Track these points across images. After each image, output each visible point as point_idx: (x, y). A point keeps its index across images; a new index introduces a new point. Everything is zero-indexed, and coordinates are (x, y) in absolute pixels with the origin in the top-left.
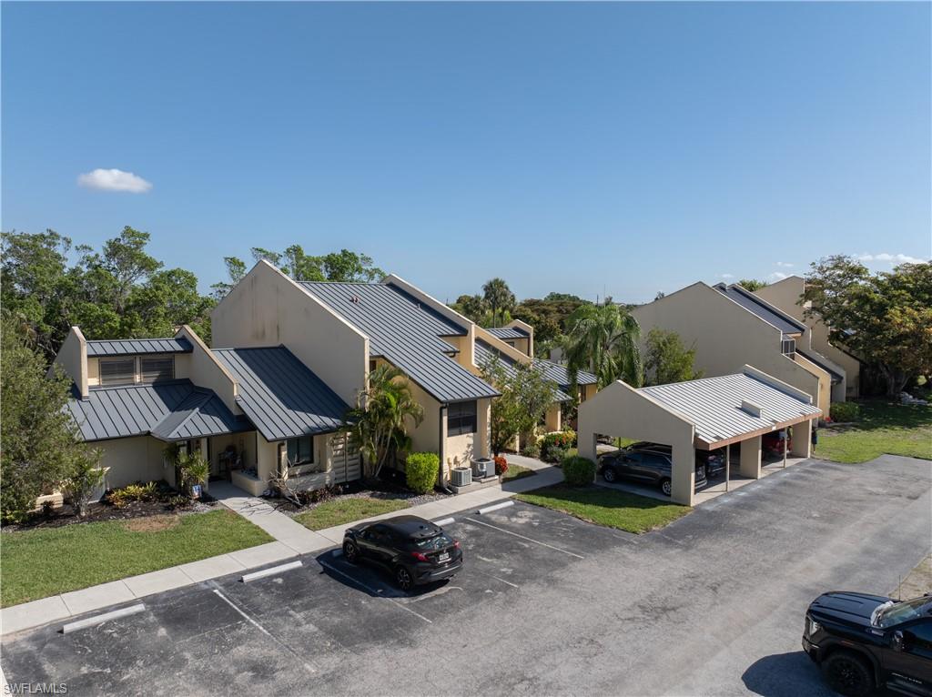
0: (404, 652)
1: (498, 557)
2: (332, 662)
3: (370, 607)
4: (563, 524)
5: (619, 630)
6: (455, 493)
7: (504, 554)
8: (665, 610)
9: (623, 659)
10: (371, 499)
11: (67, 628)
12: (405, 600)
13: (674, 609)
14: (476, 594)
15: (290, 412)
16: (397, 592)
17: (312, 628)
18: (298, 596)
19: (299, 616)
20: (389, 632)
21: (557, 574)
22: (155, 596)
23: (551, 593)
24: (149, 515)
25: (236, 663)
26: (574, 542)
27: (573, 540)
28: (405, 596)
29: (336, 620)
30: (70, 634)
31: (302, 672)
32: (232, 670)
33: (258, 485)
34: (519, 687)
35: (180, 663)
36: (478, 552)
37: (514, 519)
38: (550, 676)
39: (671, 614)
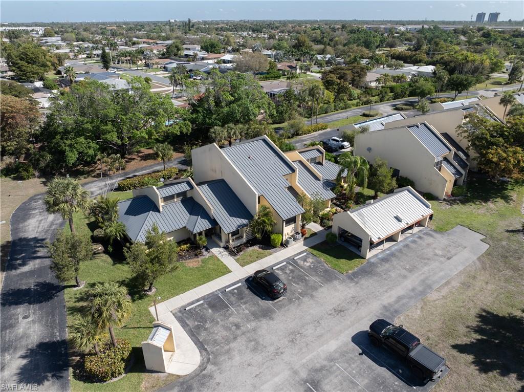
0: (271, 322)
1: (298, 284)
2: (254, 324)
3: (262, 304)
4: (321, 267)
5: (326, 318)
6: (287, 246)
7: (300, 282)
8: (341, 311)
9: (324, 328)
10: (259, 250)
11: (187, 309)
12: (271, 302)
13: (343, 311)
14: (290, 301)
15: (231, 218)
16: (269, 299)
17: (247, 312)
18: (242, 299)
19: (244, 307)
20: (266, 314)
21: (314, 293)
22: (204, 296)
23: (311, 302)
24: (191, 259)
25: (231, 323)
26: (322, 278)
27: (322, 276)
28: (270, 300)
29: (253, 309)
30: (188, 310)
31: (247, 327)
32: (231, 326)
33: (222, 244)
34: (298, 336)
35: (218, 323)
36: (292, 281)
37: (305, 263)
38: (305, 333)
39: (342, 313)
